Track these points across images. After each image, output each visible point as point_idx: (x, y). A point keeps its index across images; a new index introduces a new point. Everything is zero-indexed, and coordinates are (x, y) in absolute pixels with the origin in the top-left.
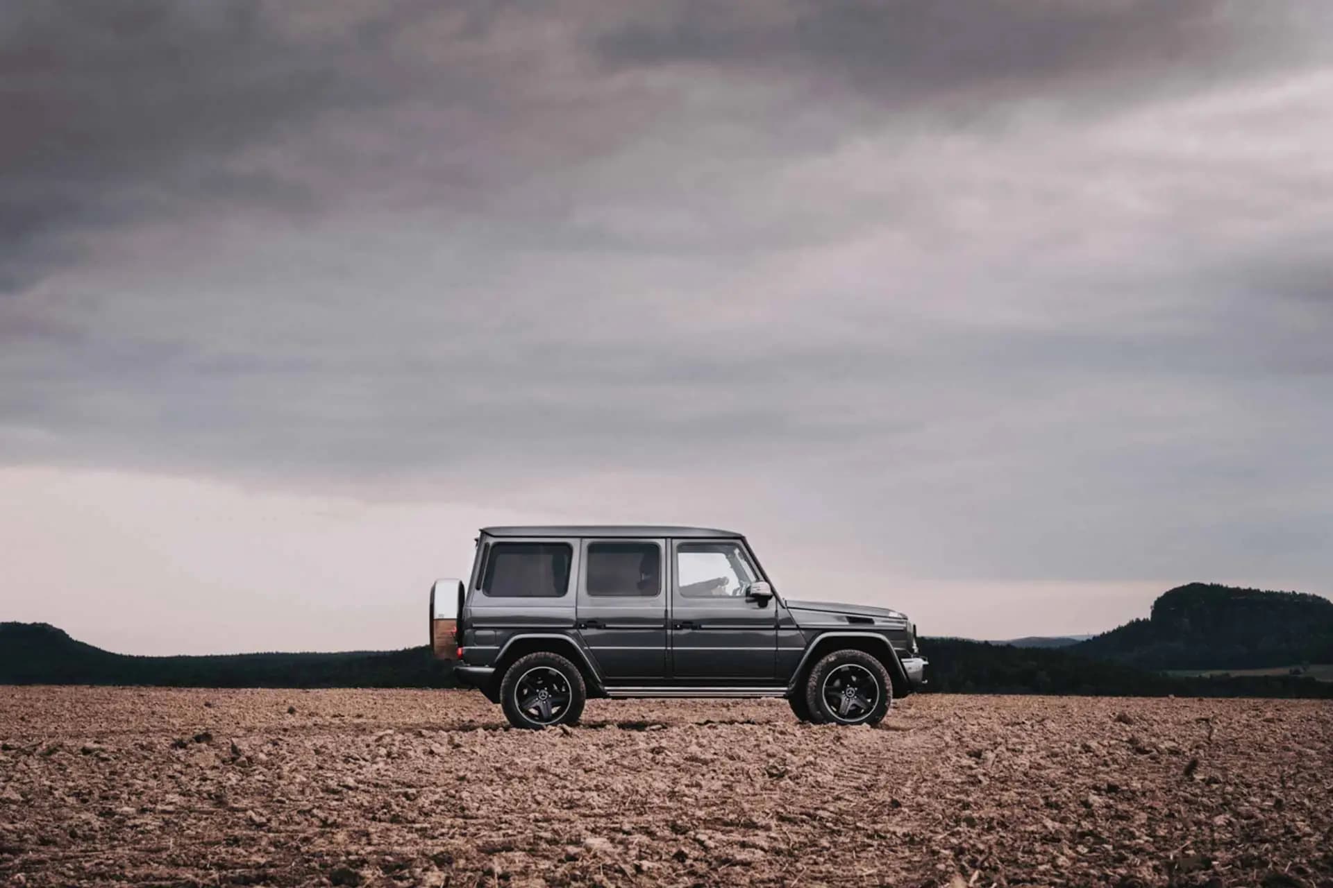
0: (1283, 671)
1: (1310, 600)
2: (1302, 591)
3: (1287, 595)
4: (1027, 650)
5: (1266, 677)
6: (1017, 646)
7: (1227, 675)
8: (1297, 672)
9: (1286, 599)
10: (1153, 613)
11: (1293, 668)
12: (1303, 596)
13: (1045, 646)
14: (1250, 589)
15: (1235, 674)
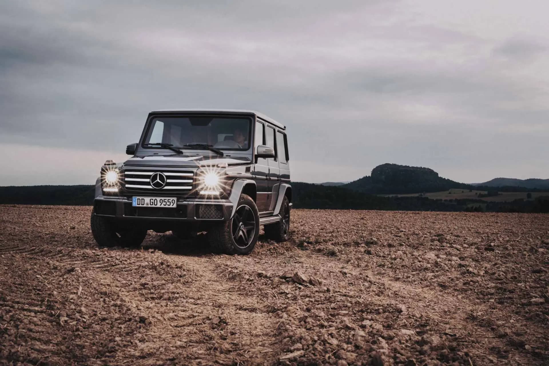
0: (416, 195)
1: (427, 170)
2: (424, 167)
3: (419, 168)
4: (328, 187)
5: (411, 197)
6: (325, 185)
7: (397, 196)
8: (421, 195)
9: (419, 169)
10: (372, 174)
11: (420, 194)
12: (424, 168)
13: (334, 185)
14: (406, 166)
15: (400, 196)
